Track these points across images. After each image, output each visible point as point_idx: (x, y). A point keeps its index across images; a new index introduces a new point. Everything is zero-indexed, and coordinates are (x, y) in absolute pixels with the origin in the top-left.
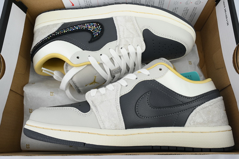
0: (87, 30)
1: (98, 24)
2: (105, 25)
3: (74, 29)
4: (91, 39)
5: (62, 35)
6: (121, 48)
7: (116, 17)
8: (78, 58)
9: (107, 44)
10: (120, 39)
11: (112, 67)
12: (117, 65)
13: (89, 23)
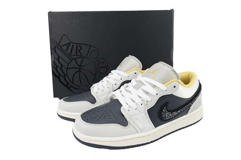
0: (172, 112)
1: (164, 119)
2: (159, 121)
3: (181, 110)
4: (167, 105)
5: (187, 103)
6: (142, 104)
7: (153, 129)
8: (175, 87)
9: (154, 105)
10: (145, 111)
11: (143, 87)
12: (140, 90)
13: (171, 118)
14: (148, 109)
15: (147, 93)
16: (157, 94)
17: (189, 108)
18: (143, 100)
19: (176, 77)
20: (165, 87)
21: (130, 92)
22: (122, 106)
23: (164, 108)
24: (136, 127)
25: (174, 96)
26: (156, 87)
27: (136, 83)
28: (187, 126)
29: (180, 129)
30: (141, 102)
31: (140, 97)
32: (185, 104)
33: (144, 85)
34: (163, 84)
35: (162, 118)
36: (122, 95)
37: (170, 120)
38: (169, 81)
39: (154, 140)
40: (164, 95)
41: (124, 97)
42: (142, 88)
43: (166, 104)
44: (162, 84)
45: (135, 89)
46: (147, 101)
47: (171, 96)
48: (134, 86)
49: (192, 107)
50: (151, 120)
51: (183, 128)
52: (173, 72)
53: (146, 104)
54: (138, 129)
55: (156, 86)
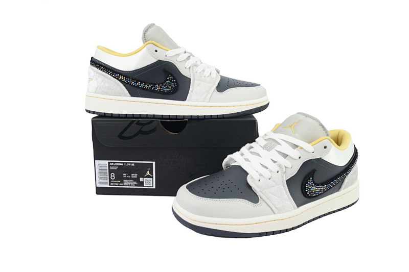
0: (320, 185)
1: (310, 195)
2: (305, 199)
3: (332, 183)
5: (341, 173)
6: (278, 172)
7: (295, 208)
8: (325, 147)
9: (295, 173)
10: (283, 182)
11: (278, 148)
12: (273, 151)
13: (319, 195)
14: (287, 179)
15: (285, 156)
16: (300, 158)
17: (343, 181)
18: (280, 166)
19: (326, 134)
20: (312, 147)
21: (258, 155)
22: (248, 174)
23: (310, 179)
24: (271, 205)
25: (325, 161)
26: (299, 147)
27: (266, 142)
28: (339, 210)
29: (329, 213)
30: (278, 169)
31: (275, 162)
32: (338, 174)
33: (279, 144)
34: (309, 143)
35: (307, 194)
36: (247, 160)
37: (318, 197)
38: (317, 139)
39: (295, 226)
40: (310, 158)
41: (249, 161)
42: (276, 148)
43: (312, 174)
44: (307, 144)
45: (266, 151)
46: (285, 167)
47: (320, 160)
48: (262, 146)
49: (346, 180)
50: (291, 195)
51: (334, 212)
52: (321, 127)
53: (284, 171)
54: (273, 208)
55: (297, 146)
